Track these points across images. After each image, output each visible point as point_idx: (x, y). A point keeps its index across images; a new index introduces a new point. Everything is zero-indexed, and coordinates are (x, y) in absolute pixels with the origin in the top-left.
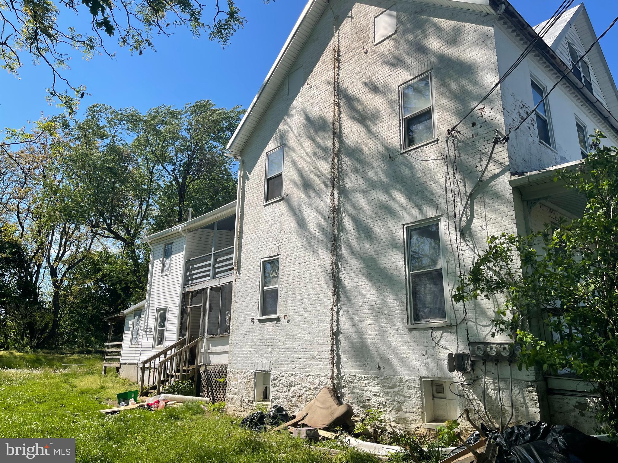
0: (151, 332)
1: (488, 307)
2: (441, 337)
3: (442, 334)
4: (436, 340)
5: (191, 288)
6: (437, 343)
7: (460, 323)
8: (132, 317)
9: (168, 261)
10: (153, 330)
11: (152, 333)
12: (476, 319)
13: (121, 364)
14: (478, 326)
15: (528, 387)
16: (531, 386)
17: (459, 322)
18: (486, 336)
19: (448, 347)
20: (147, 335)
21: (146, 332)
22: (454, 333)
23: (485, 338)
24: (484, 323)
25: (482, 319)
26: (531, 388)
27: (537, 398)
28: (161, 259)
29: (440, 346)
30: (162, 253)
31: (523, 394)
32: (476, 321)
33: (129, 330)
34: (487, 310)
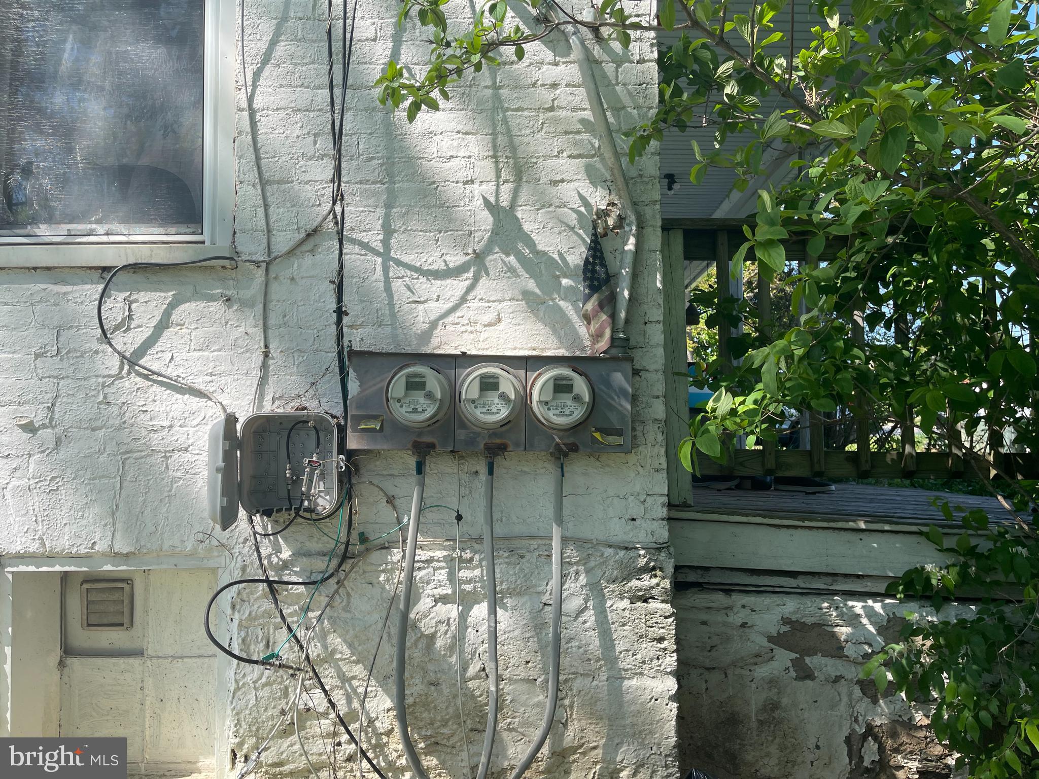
1: (462, 175)
2: (163, 325)
3: (172, 306)
4: (128, 342)
6: (132, 361)
7: (291, 252)
12: (388, 231)
14: (394, 271)
15: (627, 578)
16: (646, 569)
17: (283, 241)
18: (434, 324)
19: (199, 383)
22: (246, 304)
23: (427, 335)
24: (433, 259)
25: (421, 238)
26: (647, 581)
27: (669, 628)
29: (149, 375)
31: (601, 613)
32: (386, 243)
34: (455, 191)
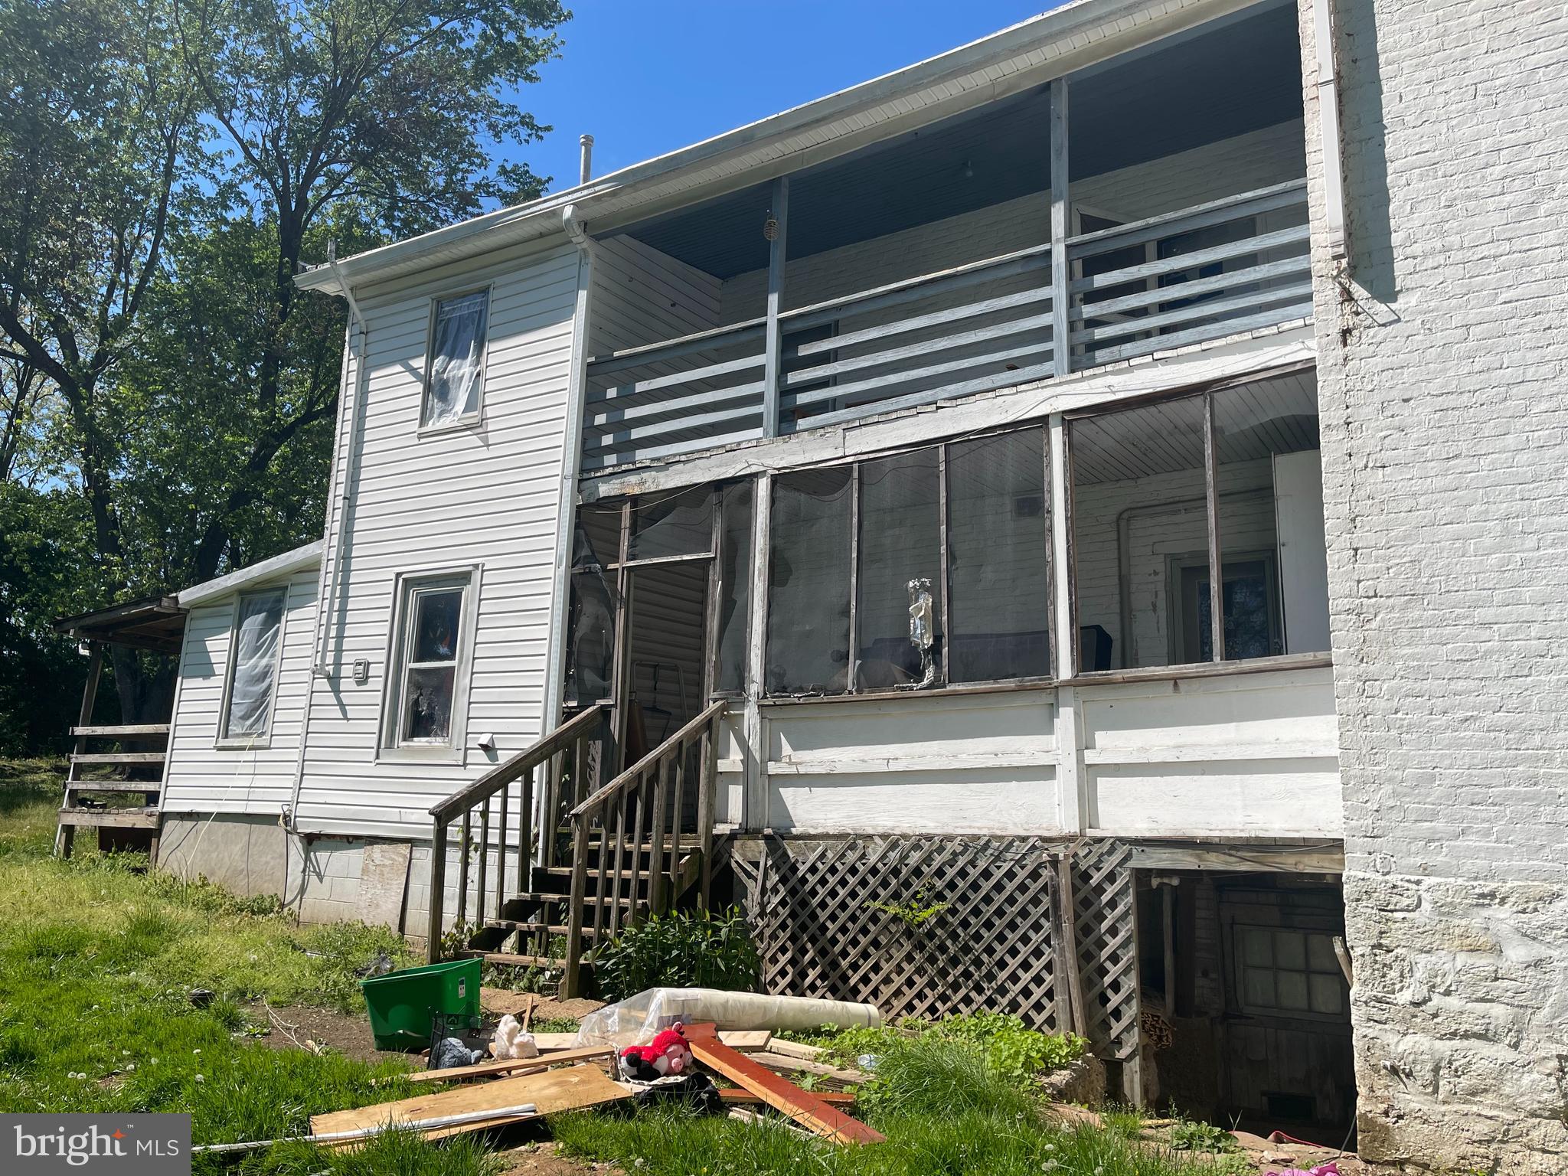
0: (363, 680)
5: (633, 479)
8: (229, 620)
9: (462, 369)
10: (377, 670)
11: (375, 683)
13: (163, 817)
20: (336, 691)
21: (334, 680)
28: (419, 363)
30: (424, 336)
33: (208, 673)
